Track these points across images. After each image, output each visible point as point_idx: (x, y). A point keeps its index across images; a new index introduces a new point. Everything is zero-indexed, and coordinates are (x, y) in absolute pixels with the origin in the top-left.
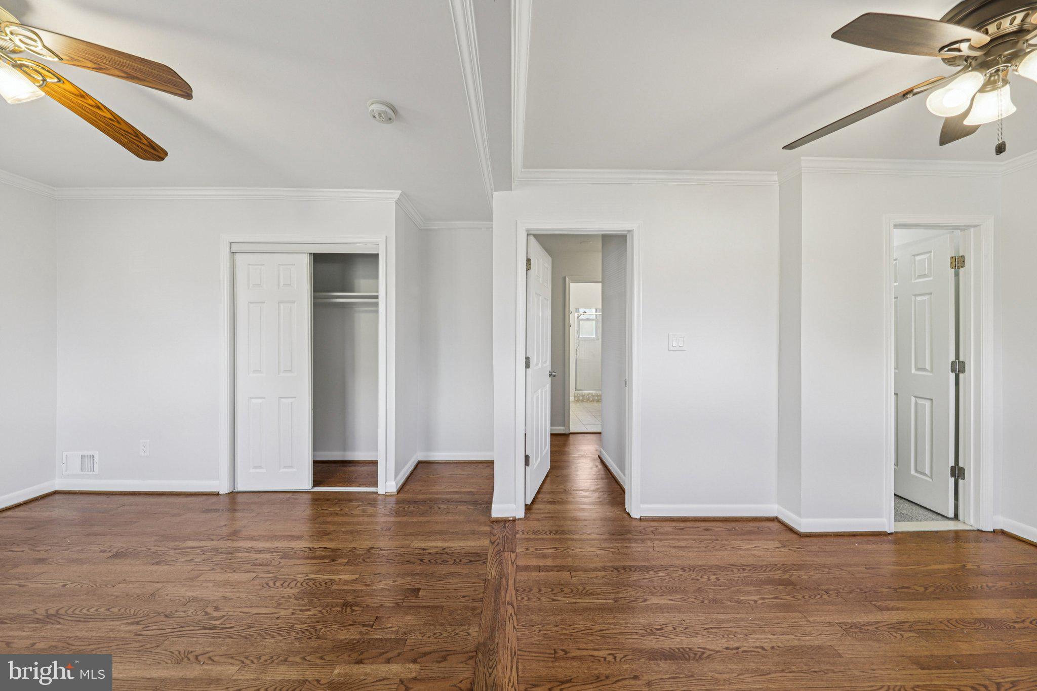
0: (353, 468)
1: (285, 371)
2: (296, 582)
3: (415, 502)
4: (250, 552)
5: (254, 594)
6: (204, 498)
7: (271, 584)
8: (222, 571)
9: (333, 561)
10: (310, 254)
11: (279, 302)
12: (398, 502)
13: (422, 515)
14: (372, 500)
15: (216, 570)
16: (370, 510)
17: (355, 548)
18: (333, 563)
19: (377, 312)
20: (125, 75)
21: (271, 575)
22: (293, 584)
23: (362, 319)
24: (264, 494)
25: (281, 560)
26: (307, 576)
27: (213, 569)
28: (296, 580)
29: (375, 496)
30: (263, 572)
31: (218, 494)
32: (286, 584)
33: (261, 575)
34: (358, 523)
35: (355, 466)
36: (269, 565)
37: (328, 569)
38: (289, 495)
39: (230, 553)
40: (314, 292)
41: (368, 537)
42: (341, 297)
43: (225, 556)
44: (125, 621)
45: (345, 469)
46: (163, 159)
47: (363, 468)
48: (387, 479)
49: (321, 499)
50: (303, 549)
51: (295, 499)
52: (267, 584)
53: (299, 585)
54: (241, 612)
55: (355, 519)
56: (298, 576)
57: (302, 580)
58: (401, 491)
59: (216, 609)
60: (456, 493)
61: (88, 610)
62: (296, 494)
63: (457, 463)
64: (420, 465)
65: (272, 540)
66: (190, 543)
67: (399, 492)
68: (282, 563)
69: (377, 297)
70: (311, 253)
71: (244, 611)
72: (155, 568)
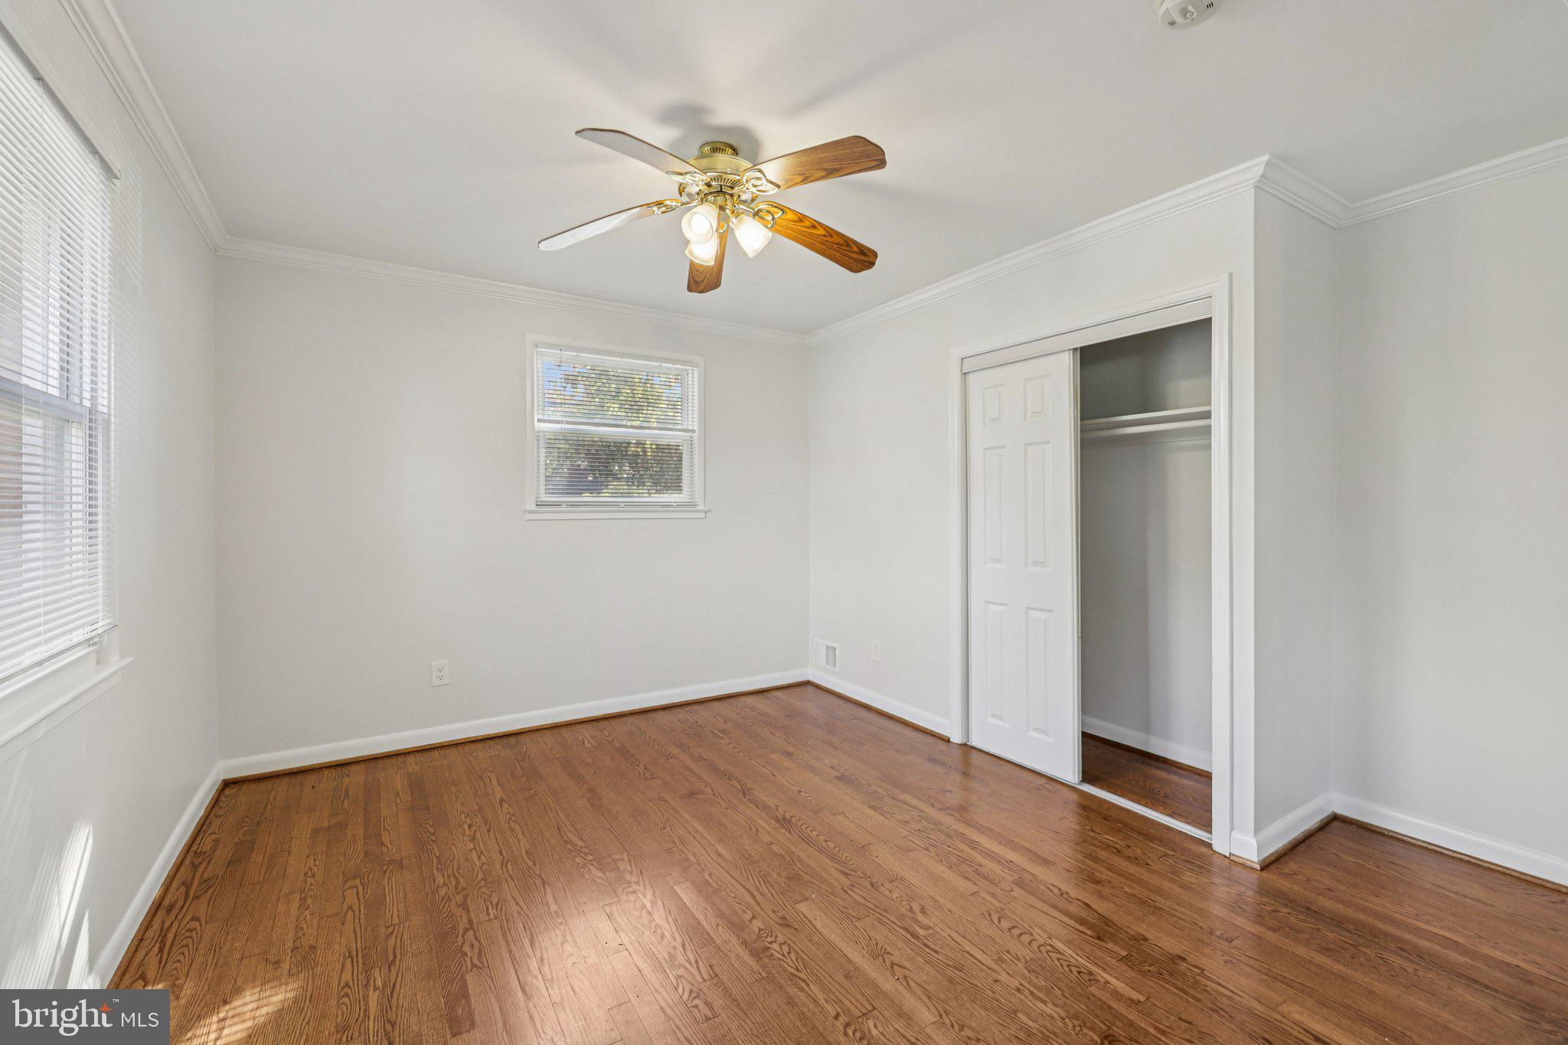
0: (1163, 774)
1: (1036, 563)
2: (1031, 938)
3: (1309, 910)
4: (974, 849)
5: (970, 919)
6: (932, 740)
7: (995, 918)
8: (937, 858)
9: (1099, 938)
10: (1075, 350)
11: (1027, 444)
12: (1265, 891)
13: (1326, 950)
14: (1200, 857)
15: (930, 852)
16: (1189, 877)
17: (1145, 939)
18: (1097, 942)
19: (1209, 447)
20: (823, 174)
21: (996, 903)
22: (1026, 939)
23: (1180, 463)
24: (1006, 763)
25: (1015, 888)
26: (1050, 938)
27: (927, 849)
28: (1032, 935)
29: (1203, 850)
30: (988, 891)
31: (948, 741)
32: (1016, 932)
33: (983, 894)
34: (1159, 891)
35: (1168, 771)
36: (996, 885)
37: (1088, 948)
38: (1042, 781)
39: (950, 837)
40: (1081, 420)
41: (1177, 931)
42: (1135, 424)
43: (943, 837)
44: (837, 866)
45: (1147, 769)
46: (873, 264)
47: (1185, 782)
48: (1235, 824)
49: (1093, 810)
50: (1051, 887)
51: (1050, 791)
52: (990, 915)
53: (1035, 945)
54: (949, 936)
55: (1155, 881)
56: (1036, 929)
57: (1042, 941)
58: (1273, 867)
59: (923, 911)
60: (1456, 946)
61: (811, 831)
62: (1053, 783)
63: (1468, 862)
64: (1336, 824)
65: (1006, 846)
66: (907, 798)
67: (1267, 865)
68: (1015, 894)
69: (1207, 415)
70: (1077, 348)
71: (954, 938)
72: (871, 812)
